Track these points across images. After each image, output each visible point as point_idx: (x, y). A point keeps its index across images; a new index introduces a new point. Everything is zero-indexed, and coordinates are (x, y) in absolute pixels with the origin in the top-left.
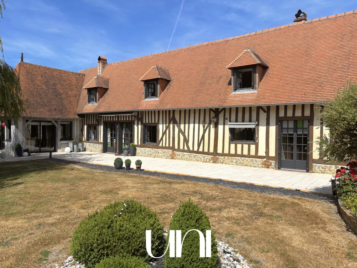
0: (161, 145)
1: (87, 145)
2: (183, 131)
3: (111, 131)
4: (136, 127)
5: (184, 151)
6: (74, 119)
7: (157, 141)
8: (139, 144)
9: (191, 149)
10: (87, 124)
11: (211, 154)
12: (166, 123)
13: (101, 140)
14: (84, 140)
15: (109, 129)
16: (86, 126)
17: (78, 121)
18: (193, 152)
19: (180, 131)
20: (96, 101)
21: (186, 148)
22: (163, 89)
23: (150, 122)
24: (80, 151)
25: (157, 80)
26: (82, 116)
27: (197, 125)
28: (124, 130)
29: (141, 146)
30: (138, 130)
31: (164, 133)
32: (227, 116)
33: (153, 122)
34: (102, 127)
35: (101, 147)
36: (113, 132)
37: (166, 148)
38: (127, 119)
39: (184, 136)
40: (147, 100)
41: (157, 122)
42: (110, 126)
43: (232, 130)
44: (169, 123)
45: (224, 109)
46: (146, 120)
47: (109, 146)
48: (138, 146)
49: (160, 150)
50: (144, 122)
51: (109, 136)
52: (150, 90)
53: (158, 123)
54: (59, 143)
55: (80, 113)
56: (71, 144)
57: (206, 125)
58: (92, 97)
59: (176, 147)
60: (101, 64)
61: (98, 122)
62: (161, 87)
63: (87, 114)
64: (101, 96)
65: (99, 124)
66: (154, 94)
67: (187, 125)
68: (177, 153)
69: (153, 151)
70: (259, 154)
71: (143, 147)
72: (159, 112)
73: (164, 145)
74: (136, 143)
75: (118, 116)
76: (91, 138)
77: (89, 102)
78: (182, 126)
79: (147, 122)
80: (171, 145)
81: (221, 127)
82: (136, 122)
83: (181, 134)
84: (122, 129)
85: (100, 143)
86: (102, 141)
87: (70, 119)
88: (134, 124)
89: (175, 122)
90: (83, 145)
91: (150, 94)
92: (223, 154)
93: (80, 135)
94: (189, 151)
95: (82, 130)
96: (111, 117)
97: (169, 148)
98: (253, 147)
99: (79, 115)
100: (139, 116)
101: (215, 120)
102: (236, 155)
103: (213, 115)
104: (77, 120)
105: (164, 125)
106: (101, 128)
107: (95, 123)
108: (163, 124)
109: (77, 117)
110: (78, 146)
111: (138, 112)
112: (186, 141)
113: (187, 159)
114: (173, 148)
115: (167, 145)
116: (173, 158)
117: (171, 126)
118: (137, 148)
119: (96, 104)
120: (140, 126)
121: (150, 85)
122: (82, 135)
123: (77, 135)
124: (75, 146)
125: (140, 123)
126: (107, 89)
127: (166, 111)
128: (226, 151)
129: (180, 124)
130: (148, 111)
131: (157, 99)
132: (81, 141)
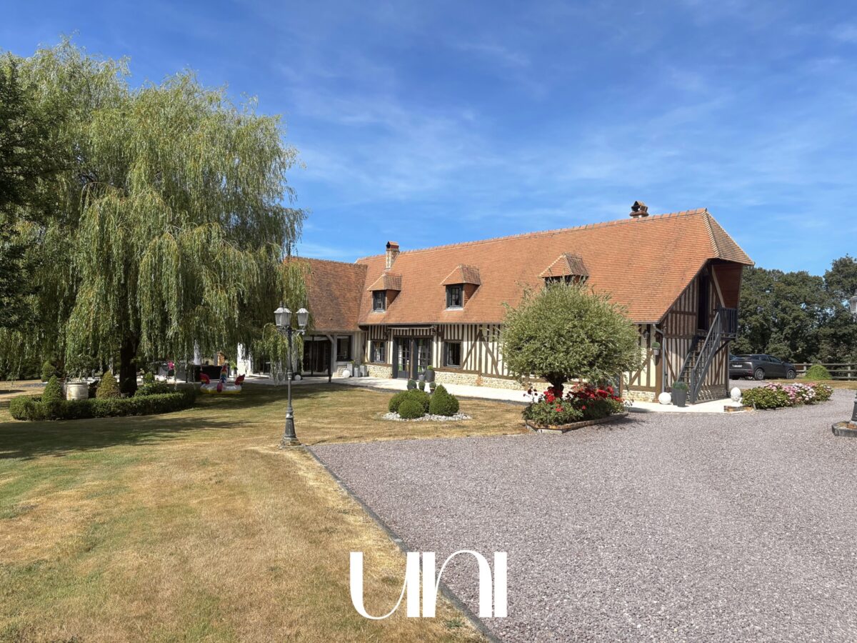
0: (465, 368)
1: (371, 368)
2: (491, 350)
3: (404, 349)
4: (435, 344)
5: (492, 376)
6: (354, 333)
7: (461, 363)
8: (439, 367)
9: (500, 373)
10: (371, 339)
12: (471, 341)
13: (390, 361)
14: (366, 361)
15: (400, 347)
16: (369, 342)
17: (360, 334)
18: (502, 377)
19: (488, 350)
20: (384, 308)
21: (494, 373)
22: (469, 296)
23: (453, 338)
24: (362, 376)
25: (461, 285)
26: (365, 328)
28: (420, 348)
29: (441, 370)
30: (437, 348)
31: (469, 353)
33: (456, 338)
34: (392, 343)
35: (390, 370)
36: (406, 351)
37: (470, 372)
38: (425, 334)
39: (493, 358)
40: (449, 309)
41: (460, 338)
42: (401, 341)
44: (476, 340)
46: (448, 336)
47: (400, 369)
49: (463, 375)
50: (445, 338)
51: (400, 356)
52: (454, 296)
53: (462, 340)
54: (335, 363)
55: (362, 324)
56: (350, 366)
58: (379, 302)
59: (483, 371)
60: (390, 252)
61: (387, 336)
62: (466, 293)
63: (371, 326)
64: (391, 301)
65: (387, 340)
66: (458, 303)
67: (496, 344)
68: (484, 378)
69: (455, 376)
71: (444, 370)
72: (463, 326)
73: (469, 369)
75: (413, 330)
76: (376, 358)
77: (375, 309)
78: (490, 344)
79: (449, 338)
80: (477, 369)
82: (435, 338)
84: (418, 346)
86: (391, 363)
87: (350, 332)
88: (433, 340)
89: (482, 340)
90: (366, 367)
91: (453, 302)
93: (361, 354)
94: (498, 376)
95: (364, 347)
96: (403, 330)
97: (474, 372)
99: (361, 327)
100: (440, 330)
104: (358, 332)
106: (391, 345)
107: (382, 338)
108: (468, 341)
109: (359, 329)
110: (359, 369)
111: (438, 325)
112: (495, 363)
113: (495, 386)
114: (479, 373)
115: (473, 369)
116: (479, 385)
117: (478, 343)
118: (436, 372)
119: (384, 312)
120: (440, 343)
121: (454, 290)
122: (364, 353)
123: (357, 354)
124: (356, 369)
125: (440, 339)
126: (399, 292)
127: (472, 326)
129: (488, 341)
130: (451, 325)
131: (461, 309)
132: (362, 362)
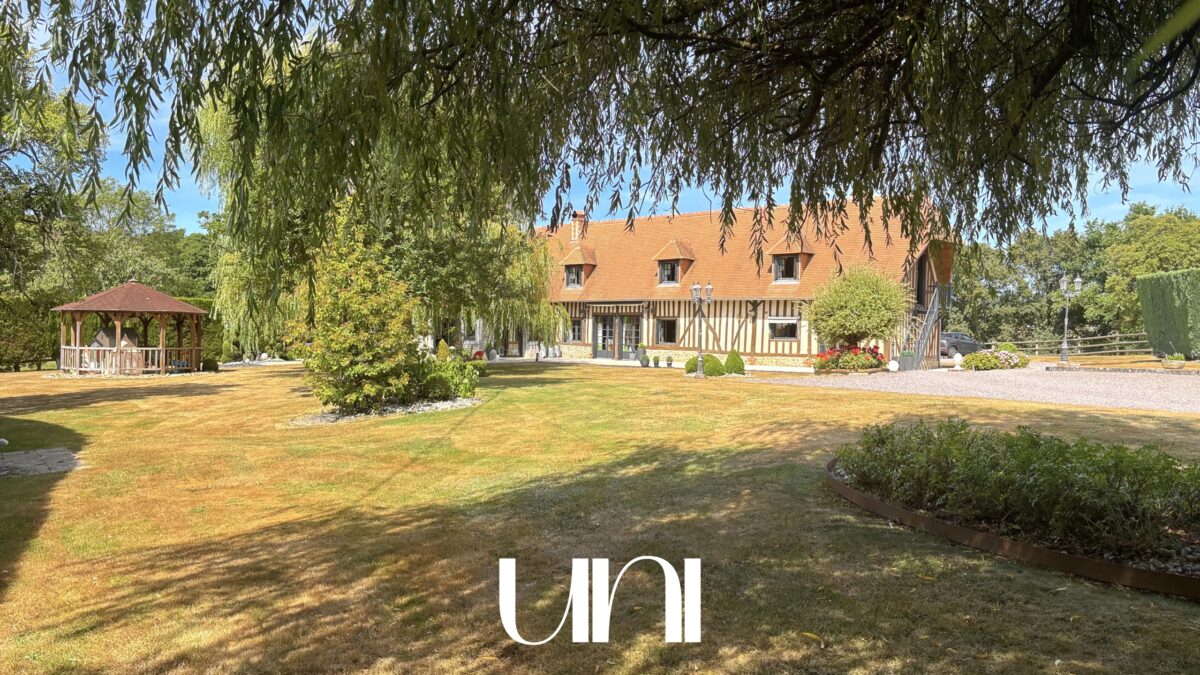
0: (682, 345)
2: (713, 326)
3: (604, 327)
4: (645, 322)
5: (713, 352)
7: (677, 340)
8: (651, 344)
9: (723, 349)
11: (749, 354)
12: (690, 317)
15: (599, 325)
18: (726, 353)
19: (708, 326)
20: (580, 284)
21: (716, 349)
22: (685, 271)
23: (667, 315)
25: (677, 261)
27: (730, 320)
28: (625, 325)
29: (653, 348)
30: (648, 326)
31: (687, 330)
32: (767, 309)
33: (671, 315)
34: (591, 321)
35: (589, 350)
36: (608, 329)
37: (689, 349)
38: (632, 311)
39: (714, 333)
40: (662, 285)
41: (676, 315)
42: (605, 320)
43: (773, 326)
44: (694, 316)
45: (764, 302)
46: (662, 313)
47: (600, 348)
48: (648, 347)
49: (680, 352)
50: (657, 315)
51: (600, 334)
52: (666, 271)
53: (678, 317)
57: (742, 320)
58: (573, 277)
59: (704, 347)
61: (585, 314)
62: (682, 269)
64: (588, 276)
65: (585, 317)
66: (672, 277)
67: (718, 319)
69: (671, 353)
70: (801, 352)
71: (657, 348)
72: (679, 302)
73: (687, 345)
74: (645, 343)
78: (711, 320)
79: (662, 315)
80: (697, 345)
81: (759, 322)
82: (645, 315)
83: (710, 331)
84: (623, 323)
85: (588, 345)
86: (590, 341)
88: (642, 317)
91: (666, 278)
92: (762, 354)
96: (605, 307)
97: (693, 349)
98: (795, 345)
100: (652, 307)
101: (753, 313)
102: (776, 354)
103: (750, 307)
105: (687, 319)
106: (589, 323)
107: (577, 316)
108: (685, 317)
110: (554, 349)
111: (649, 302)
112: (717, 339)
115: (691, 346)
117: (697, 319)
118: (647, 350)
119: (581, 288)
120: (651, 320)
121: (666, 265)
125: (651, 316)
126: (594, 266)
127: (689, 302)
128: (766, 351)
129: (709, 317)
130: (664, 302)
131: (677, 285)
